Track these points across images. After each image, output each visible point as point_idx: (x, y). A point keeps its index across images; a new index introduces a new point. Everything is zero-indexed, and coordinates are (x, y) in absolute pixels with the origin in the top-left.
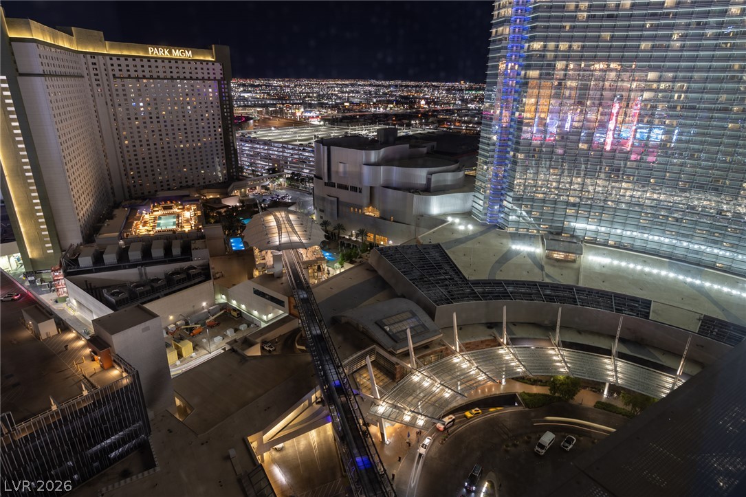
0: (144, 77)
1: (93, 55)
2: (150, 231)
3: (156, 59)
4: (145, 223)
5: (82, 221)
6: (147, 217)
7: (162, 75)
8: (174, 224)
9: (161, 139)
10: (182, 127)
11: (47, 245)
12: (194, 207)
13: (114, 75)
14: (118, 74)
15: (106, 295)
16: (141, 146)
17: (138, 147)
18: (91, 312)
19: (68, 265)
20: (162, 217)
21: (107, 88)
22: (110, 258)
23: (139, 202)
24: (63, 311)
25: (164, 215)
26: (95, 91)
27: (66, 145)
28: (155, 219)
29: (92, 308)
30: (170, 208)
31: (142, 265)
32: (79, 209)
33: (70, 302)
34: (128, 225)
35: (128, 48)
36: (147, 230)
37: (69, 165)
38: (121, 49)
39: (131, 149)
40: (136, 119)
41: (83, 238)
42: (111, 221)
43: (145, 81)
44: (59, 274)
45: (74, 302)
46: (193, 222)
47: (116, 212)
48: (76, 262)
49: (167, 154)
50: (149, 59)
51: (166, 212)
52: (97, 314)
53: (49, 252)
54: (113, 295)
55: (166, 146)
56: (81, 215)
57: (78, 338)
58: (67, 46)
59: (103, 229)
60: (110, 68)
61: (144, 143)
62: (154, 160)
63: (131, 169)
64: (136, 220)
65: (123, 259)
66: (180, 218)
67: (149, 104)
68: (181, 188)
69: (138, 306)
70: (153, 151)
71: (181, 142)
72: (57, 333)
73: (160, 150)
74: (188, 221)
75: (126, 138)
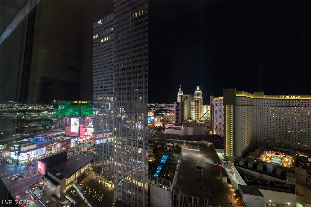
0: (277, 106)
1: (259, 99)
2: (268, 161)
3: (283, 100)
4: (266, 157)
5: (244, 149)
6: (268, 155)
7: (284, 105)
8: (279, 161)
9: (280, 128)
10: (291, 124)
11: (232, 154)
12: (291, 157)
13: (265, 105)
14: (266, 105)
15: (245, 177)
16: (271, 129)
17: (269, 129)
18: (239, 181)
19: (236, 162)
20: (274, 157)
21: (261, 109)
22: (250, 165)
23: (265, 148)
24: (231, 176)
25: (275, 156)
26: (257, 110)
27: (244, 125)
28: (271, 157)
29: (240, 180)
30: (279, 155)
31: (262, 173)
32: (244, 145)
33: (233, 174)
34: (259, 156)
35: (272, 97)
36: (267, 160)
37: (244, 131)
38: (269, 97)
39: (266, 129)
40: (271, 119)
41: (243, 155)
42: (253, 152)
43: (277, 107)
44: (233, 164)
45: (235, 175)
46: (289, 164)
47: (256, 150)
48: (238, 162)
49: (281, 133)
50: (280, 100)
51: (277, 156)
52: (241, 183)
53: (232, 156)
54: (248, 179)
55: (281, 130)
56: (244, 147)
57: (233, 188)
58: (251, 97)
59: (249, 155)
60: (264, 103)
61: (272, 128)
62: (275, 135)
63: (265, 136)
64: (263, 155)
65: (255, 167)
66: (283, 160)
67: (277, 115)
68: (286, 148)
69: (256, 188)
70: (275, 131)
71: (289, 130)
72: (227, 182)
73: (278, 132)
74: (286, 162)
75: (265, 125)
